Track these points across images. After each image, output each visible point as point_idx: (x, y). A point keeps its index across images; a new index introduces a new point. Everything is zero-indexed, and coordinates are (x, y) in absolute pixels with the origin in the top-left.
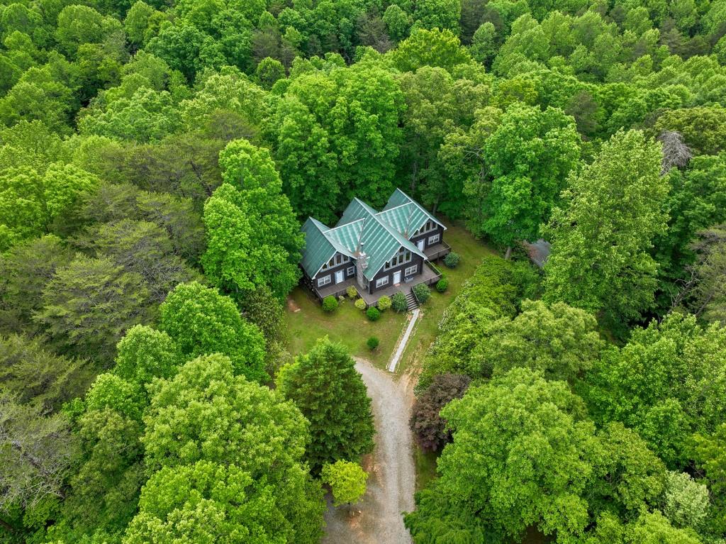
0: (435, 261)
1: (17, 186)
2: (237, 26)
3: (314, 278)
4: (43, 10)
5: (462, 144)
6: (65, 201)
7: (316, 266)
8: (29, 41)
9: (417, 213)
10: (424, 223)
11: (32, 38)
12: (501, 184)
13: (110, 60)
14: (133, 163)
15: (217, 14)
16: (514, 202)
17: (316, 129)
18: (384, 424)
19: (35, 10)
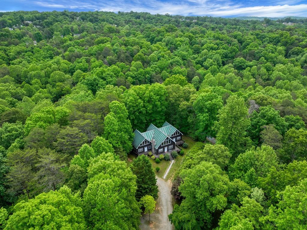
0: (179, 145)
1: (47, 112)
2: (111, 77)
3: (137, 148)
4: (46, 73)
5: (186, 105)
6: (61, 116)
7: (138, 145)
8: (40, 82)
9: (172, 128)
10: (175, 131)
11: (41, 81)
12: (199, 116)
13: (68, 87)
14: (82, 107)
15: (105, 73)
16: (204, 121)
17: (139, 100)
18: (162, 195)
19: (43, 73)
